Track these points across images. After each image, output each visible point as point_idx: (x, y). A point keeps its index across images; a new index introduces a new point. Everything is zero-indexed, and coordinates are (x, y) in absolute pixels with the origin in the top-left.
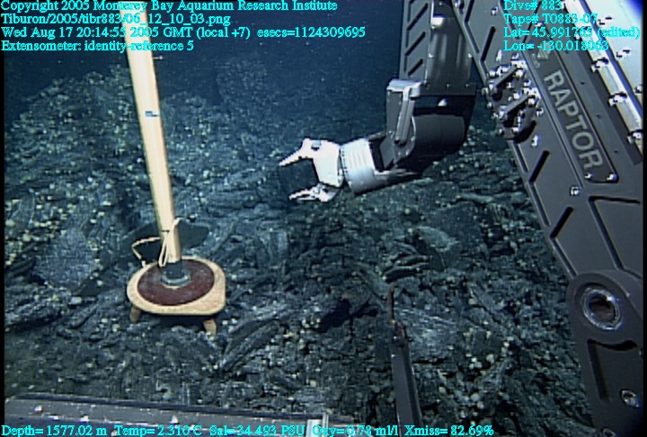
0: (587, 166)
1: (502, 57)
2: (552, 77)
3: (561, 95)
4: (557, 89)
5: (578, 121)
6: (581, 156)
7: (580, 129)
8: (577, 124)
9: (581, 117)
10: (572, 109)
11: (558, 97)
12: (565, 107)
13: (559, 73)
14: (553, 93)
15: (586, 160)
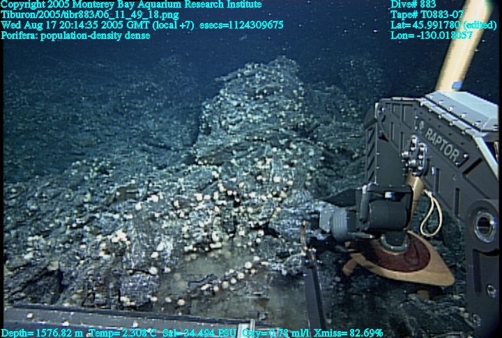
0: (454, 160)
2: (428, 133)
4: (431, 136)
6: (451, 157)
7: (445, 145)
8: (443, 145)
12: (437, 141)
15: (453, 157)
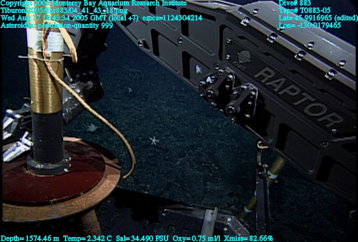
1: (201, 70)
3: (278, 83)
5: (304, 97)
9: (304, 94)
10: (293, 90)
11: (275, 85)
13: (267, 69)
14: (267, 84)
